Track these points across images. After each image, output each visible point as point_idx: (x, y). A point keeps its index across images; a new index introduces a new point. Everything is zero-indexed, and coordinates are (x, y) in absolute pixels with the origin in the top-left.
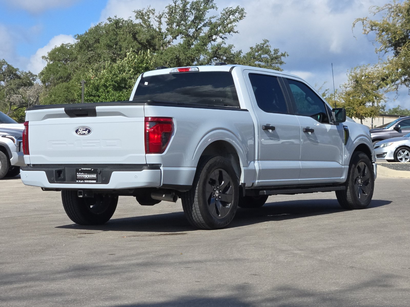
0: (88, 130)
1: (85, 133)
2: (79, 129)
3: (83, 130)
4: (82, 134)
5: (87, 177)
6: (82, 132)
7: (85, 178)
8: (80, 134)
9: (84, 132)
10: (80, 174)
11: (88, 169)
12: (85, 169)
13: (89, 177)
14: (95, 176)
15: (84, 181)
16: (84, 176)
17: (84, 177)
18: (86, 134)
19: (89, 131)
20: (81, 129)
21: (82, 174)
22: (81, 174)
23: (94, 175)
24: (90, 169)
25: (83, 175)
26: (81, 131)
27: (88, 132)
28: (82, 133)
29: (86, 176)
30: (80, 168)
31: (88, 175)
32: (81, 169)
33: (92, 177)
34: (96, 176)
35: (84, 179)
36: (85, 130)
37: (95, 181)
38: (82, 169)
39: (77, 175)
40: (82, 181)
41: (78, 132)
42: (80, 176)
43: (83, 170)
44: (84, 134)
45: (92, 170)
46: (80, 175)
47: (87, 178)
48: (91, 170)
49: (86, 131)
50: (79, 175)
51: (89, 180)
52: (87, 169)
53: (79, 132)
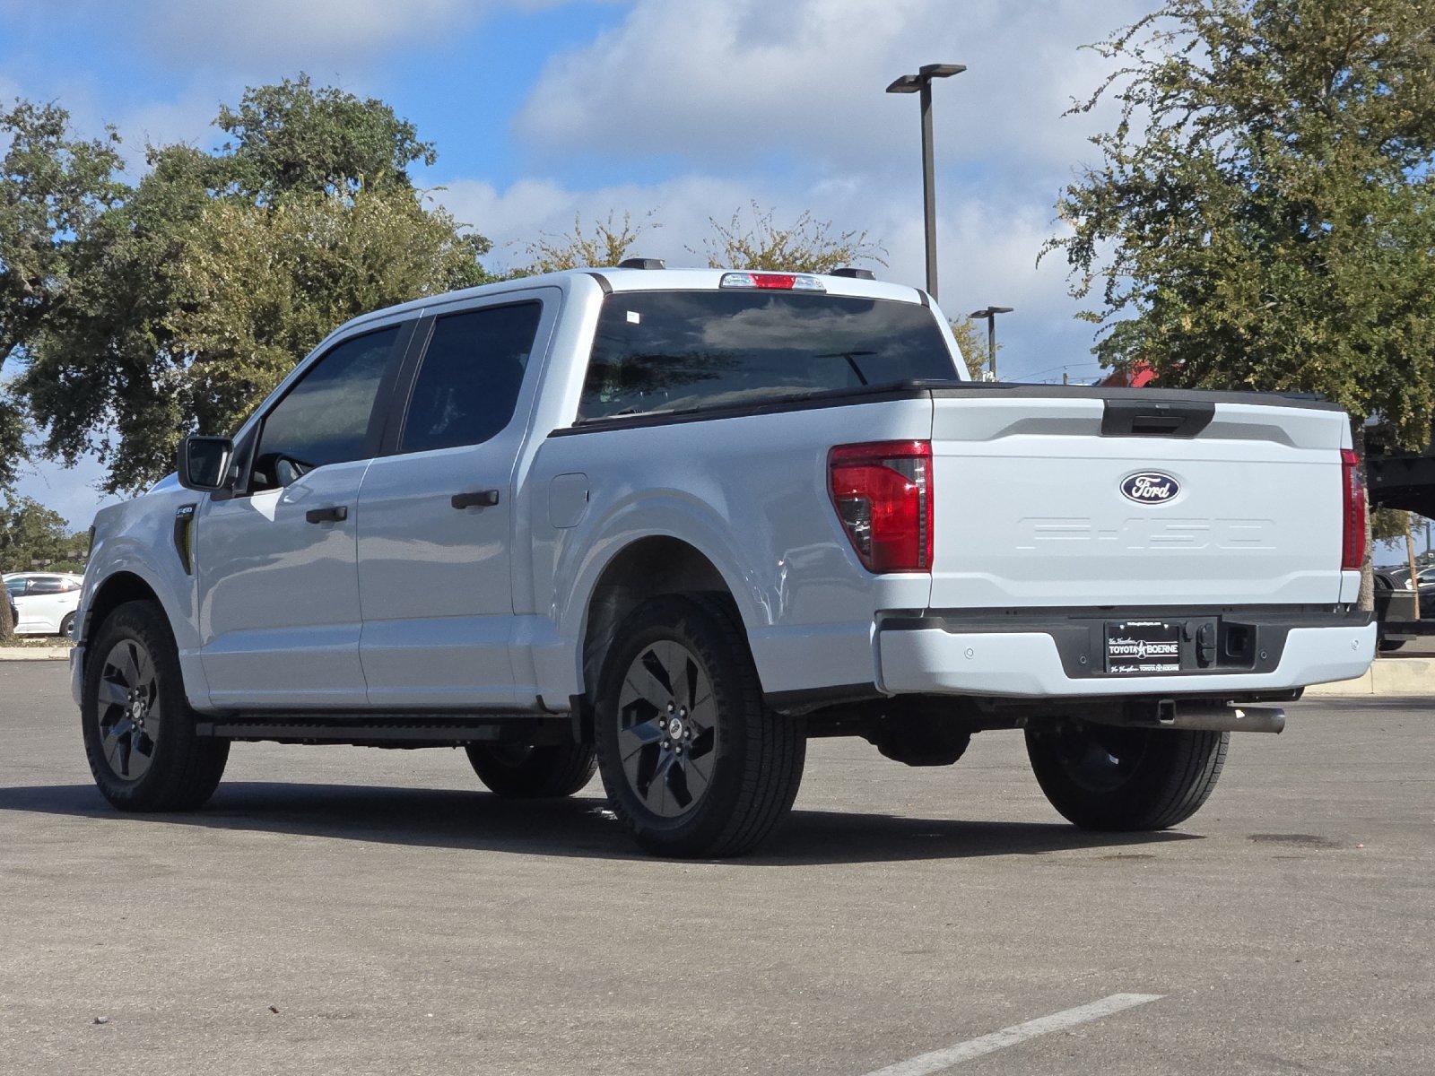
0: (1168, 485)
1: (1160, 496)
2: (1138, 480)
3: (1153, 485)
4: (1150, 499)
5: (1146, 651)
6: (1148, 492)
7: (1138, 656)
8: (1141, 497)
9: (1156, 490)
10: (1120, 641)
11: (1152, 624)
12: (1139, 624)
13: (1153, 654)
14: (1173, 649)
15: (1138, 667)
16: (1135, 649)
17: (1134, 654)
18: (1163, 498)
19: (1173, 490)
20: (1144, 480)
21: (1129, 641)
22: (1123, 642)
23: (1170, 645)
24: (1159, 624)
25: (1131, 647)
26: (1144, 487)
27: (1169, 490)
28: (1147, 496)
29: (1142, 649)
30: (1124, 620)
31: (1148, 646)
32: (1125, 624)
33: (1165, 653)
34: (1178, 649)
35: (1136, 661)
36: (1161, 485)
37: (1176, 668)
38: (1129, 624)
39: (1111, 647)
40: (1131, 669)
41: (1135, 488)
42: (1122, 649)
43: (1132, 627)
44: (1157, 498)
45: (1166, 626)
46: (1122, 645)
47: (1146, 656)
48: (1162, 626)
49: (1162, 488)
50: (1118, 647)
51: (1156, 664)
52: (1148, 624)
53: (1137, 491)
